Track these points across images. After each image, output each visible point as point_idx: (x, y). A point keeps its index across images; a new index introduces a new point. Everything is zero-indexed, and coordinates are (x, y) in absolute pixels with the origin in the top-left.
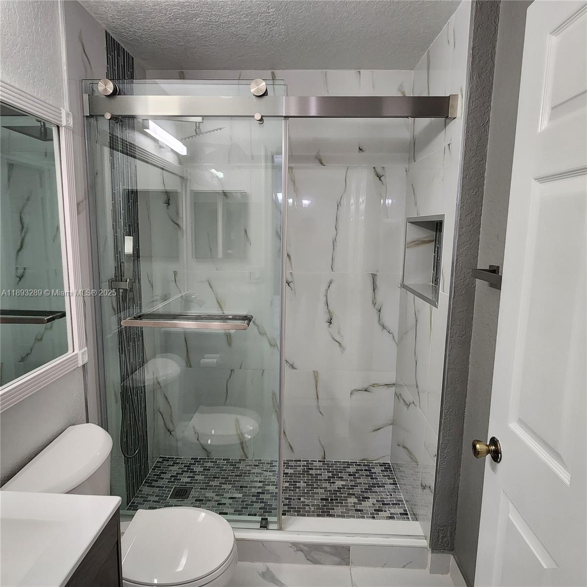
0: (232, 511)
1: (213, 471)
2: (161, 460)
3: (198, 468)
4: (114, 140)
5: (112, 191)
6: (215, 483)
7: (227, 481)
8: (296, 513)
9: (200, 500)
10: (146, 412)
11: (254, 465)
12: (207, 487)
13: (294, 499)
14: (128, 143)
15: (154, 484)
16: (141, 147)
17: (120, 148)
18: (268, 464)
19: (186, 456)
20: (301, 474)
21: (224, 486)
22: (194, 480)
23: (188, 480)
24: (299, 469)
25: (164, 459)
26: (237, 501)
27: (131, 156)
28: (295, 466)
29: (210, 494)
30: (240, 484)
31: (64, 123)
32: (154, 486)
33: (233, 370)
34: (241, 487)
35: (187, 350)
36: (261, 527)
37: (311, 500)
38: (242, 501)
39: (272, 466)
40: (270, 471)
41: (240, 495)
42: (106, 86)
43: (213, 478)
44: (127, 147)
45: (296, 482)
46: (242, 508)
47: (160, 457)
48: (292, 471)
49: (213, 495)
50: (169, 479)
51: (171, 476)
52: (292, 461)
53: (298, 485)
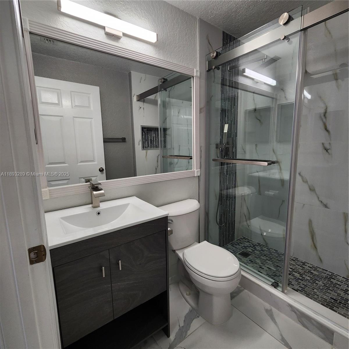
0: (266, 273)
1: (265, 252)
2: (243, 238)
3: (258, 248)
4: (224, 81)
5: (221, 104)
6: (264, 258)
7: (271, 259)
8: (306, 295)
9: (251, 261)
10: (235, 211)
11: (292, 260)
12: (259, 257)
13: (309, 287)
14: (233, 82)
15: (234, 245)
16: (243, 83)
17: (227, 84)
18: (302, 262)
19: (256, 241)
20: (323, 278)
21: (267, 261)
22: (254, 252)
23: (251, 251)
24: (323, 274)
25: (244, 238)
26: (271, 271)
27: (235, 88)
28: (321, 272)
29: (258, 261)
30: (278, 264)
31: (195, 75)
32: (234, 246)
33: (284, 201)
34: (277, 266)
35: (259, 186)
36: (271, 285)
37: (322, 294)
38: (274, 272)
39: (304, 265)
40: (300, 266)
41: (275, 269)
42: (213, 54)
43: (264, 255)
44: (232, 84)
45: (316, 280)
46: (272, 275)
47: (243, 237)
48: (317, 273)
49: (260, 262)
50: (243, 247)
51: (244, 246)
52: (321, 268)
53: (317, 282)
